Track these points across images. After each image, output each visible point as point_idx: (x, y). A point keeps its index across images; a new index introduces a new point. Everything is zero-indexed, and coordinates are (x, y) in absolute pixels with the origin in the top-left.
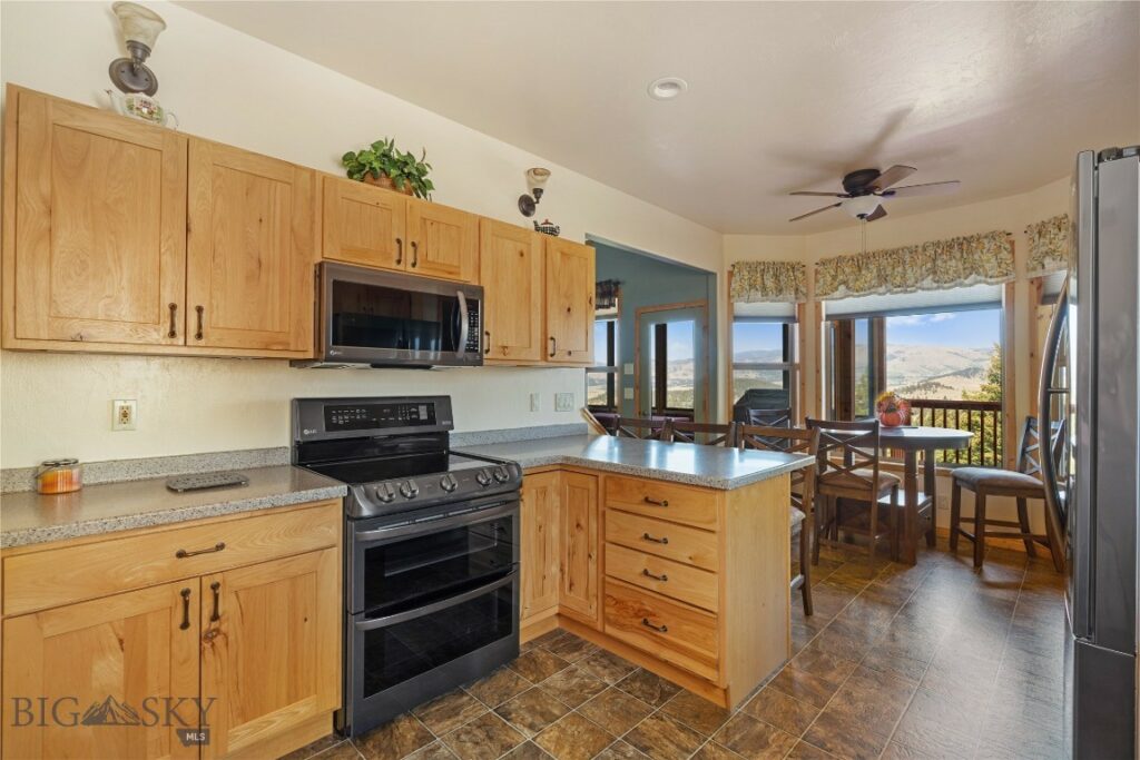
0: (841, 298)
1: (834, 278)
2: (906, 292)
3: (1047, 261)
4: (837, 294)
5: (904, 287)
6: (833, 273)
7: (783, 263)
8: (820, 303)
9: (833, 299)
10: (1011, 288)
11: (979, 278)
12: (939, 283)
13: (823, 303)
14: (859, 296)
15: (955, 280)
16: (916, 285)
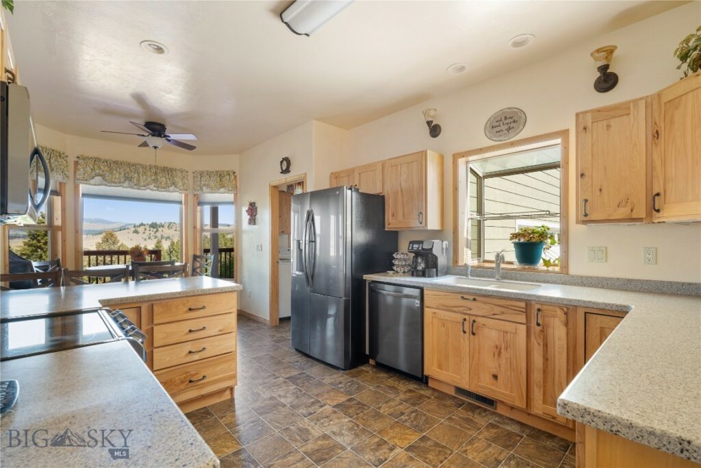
0: (95, 185)
1: (93, 170)
2: (139, 189)
3: (204, 188)
4: (92, 181)
5: (138, 186)
6: (92, 167)
7: (53, 150)
8: (78, 185)
9: (90, 184)
10: (186, 196)
11: (176, 190)
12: (158, 188)
13: (81, 185)
14: (110, 186)
15: (165, 188)
16: (146, 186)
